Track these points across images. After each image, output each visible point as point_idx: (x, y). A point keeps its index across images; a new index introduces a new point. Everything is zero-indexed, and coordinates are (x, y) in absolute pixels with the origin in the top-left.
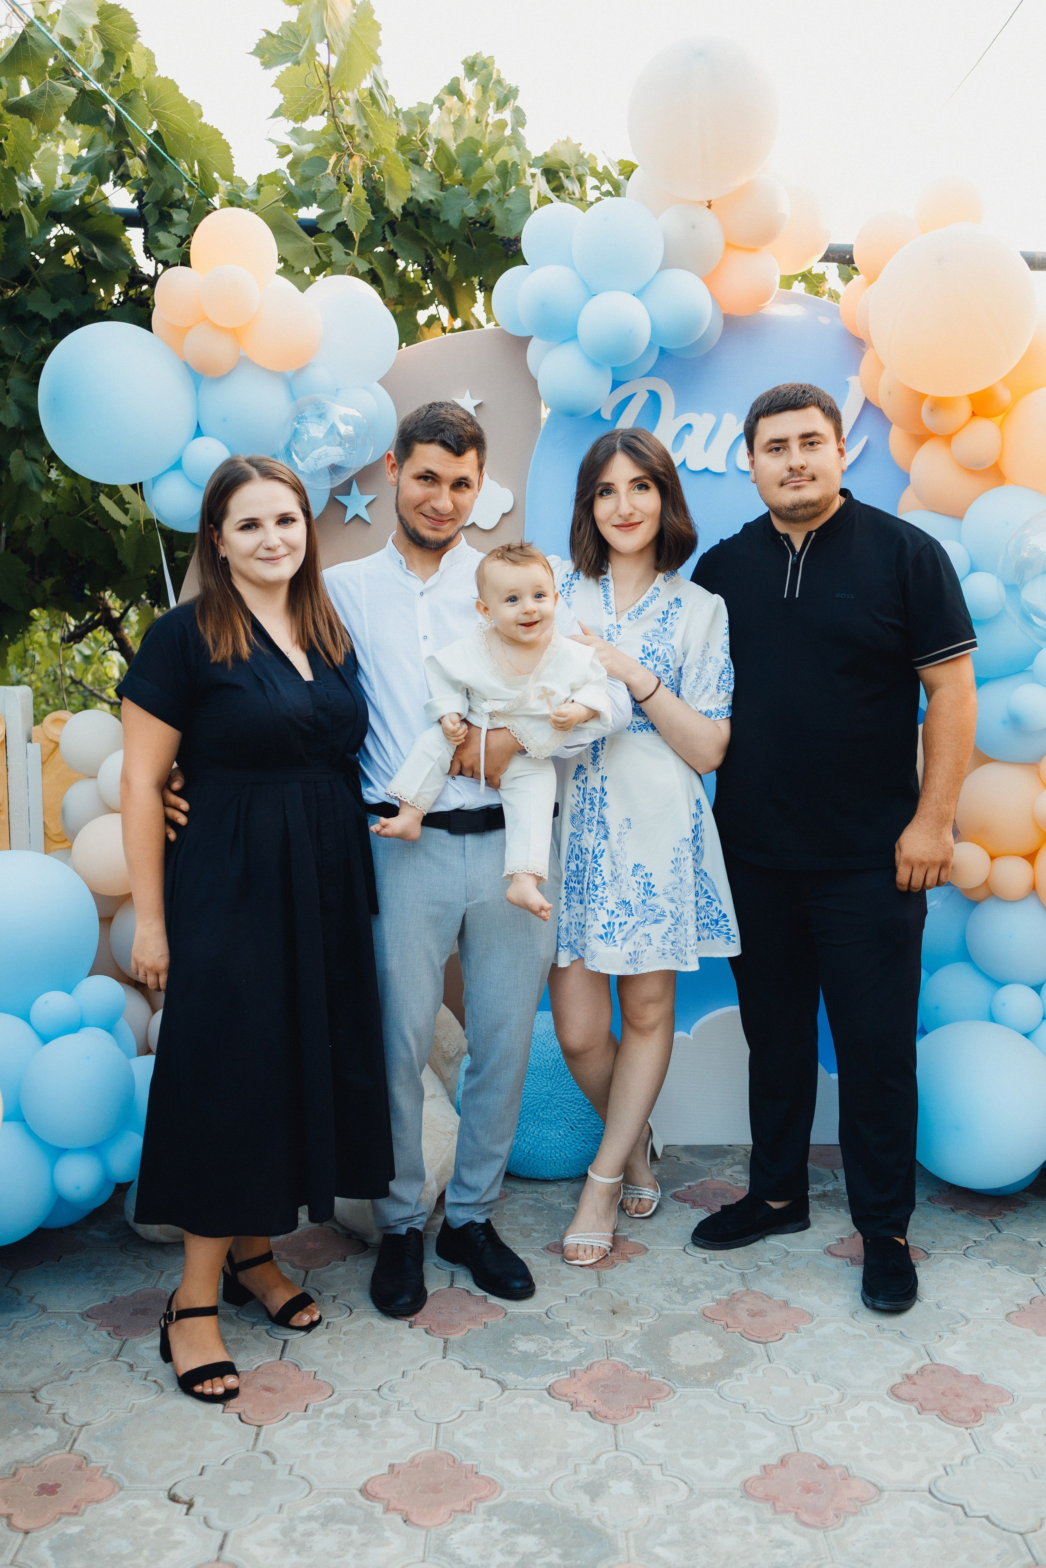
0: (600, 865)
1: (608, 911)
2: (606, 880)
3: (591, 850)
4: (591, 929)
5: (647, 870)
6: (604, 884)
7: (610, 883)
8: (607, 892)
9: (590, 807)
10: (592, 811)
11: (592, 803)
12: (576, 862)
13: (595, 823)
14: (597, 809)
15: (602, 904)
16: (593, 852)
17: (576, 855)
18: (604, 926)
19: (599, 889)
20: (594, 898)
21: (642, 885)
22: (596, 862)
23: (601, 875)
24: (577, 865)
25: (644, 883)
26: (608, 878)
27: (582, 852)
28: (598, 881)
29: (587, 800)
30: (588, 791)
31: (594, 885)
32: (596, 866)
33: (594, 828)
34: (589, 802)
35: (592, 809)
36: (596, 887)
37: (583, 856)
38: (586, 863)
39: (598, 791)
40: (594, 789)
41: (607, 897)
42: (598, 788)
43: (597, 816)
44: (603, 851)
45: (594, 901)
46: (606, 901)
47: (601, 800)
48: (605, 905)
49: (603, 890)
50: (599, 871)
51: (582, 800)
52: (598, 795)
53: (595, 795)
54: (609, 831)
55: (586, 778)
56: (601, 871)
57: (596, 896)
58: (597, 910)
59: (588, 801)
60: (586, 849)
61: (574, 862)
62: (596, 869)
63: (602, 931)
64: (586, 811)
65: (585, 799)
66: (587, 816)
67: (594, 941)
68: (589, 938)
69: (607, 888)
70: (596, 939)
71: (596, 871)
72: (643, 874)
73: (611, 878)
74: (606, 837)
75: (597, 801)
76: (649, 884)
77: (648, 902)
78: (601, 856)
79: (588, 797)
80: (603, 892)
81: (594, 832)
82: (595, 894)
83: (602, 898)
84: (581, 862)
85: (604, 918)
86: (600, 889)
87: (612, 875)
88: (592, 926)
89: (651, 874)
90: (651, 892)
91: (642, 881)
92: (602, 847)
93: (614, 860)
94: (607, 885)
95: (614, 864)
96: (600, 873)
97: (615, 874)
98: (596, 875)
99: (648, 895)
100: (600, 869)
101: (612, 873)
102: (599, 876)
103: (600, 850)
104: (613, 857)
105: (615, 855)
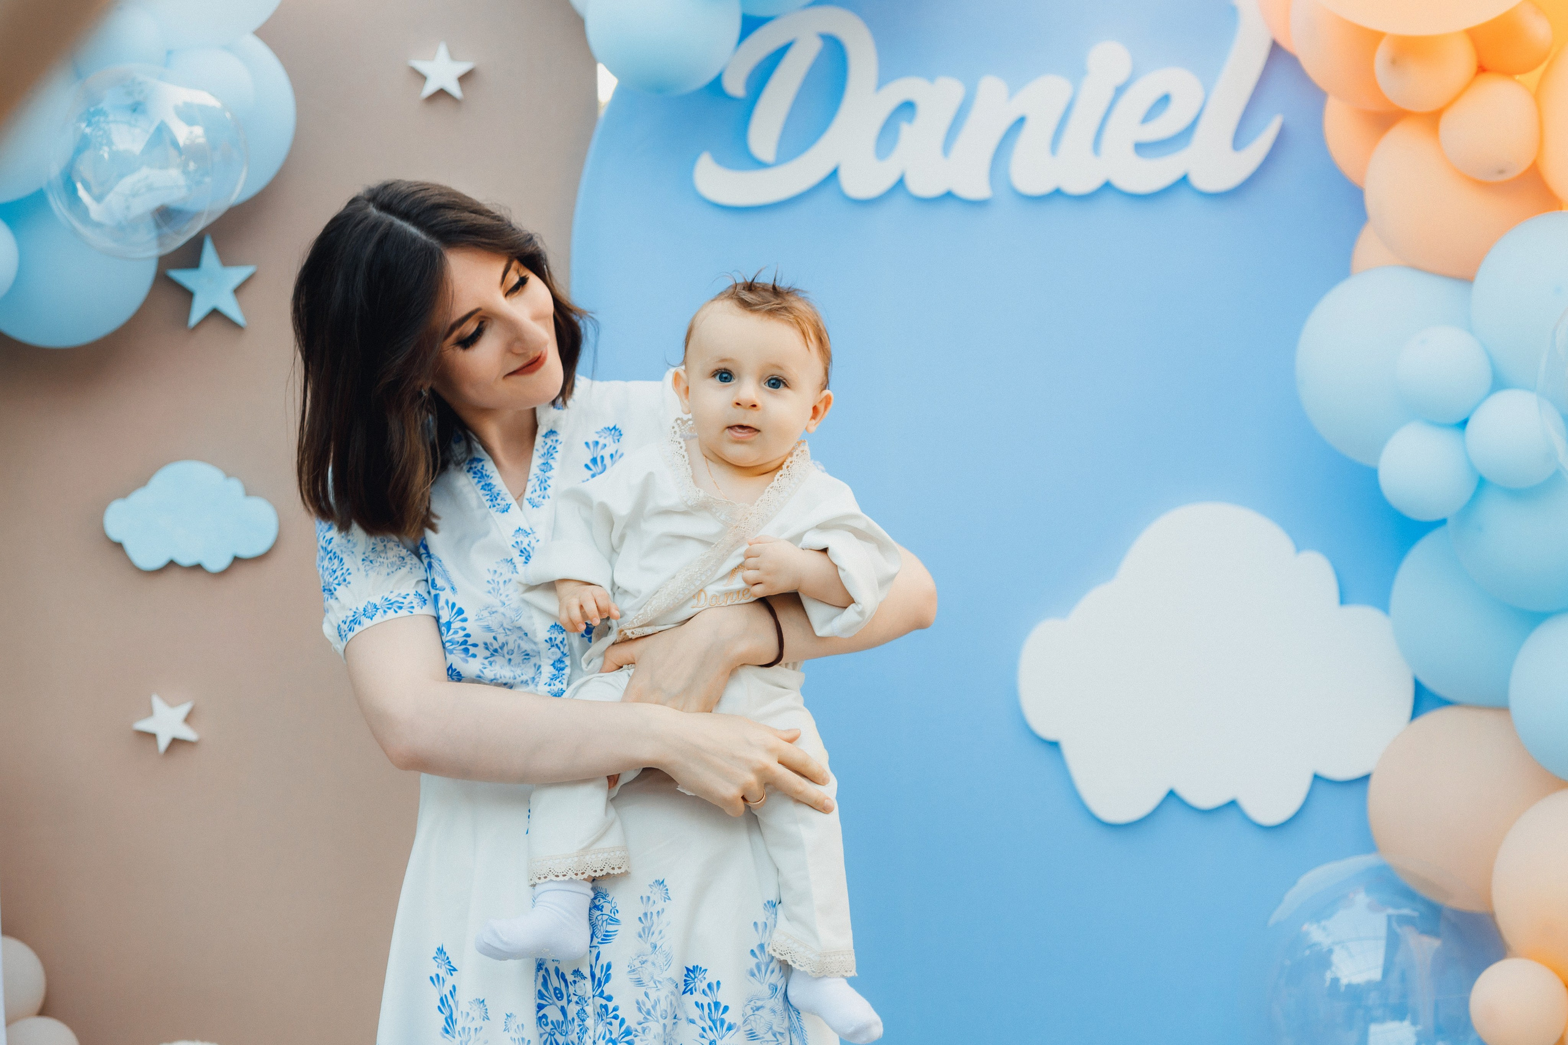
0: (609, 998)
2: (631, 1022)
3: (586, 972)
5: (711, 976)
6: (628, 1032)
7: (639, 1028)
12: (560, 1004)
16: (593, 976)
17: (555, 989)
21: (707, 1010)
22: (601, 995)
23: (616, 1017)
24: (563, 1010)
25: (710, 1004)
26: (633, 1018)
27: (565, 981)
32: (604, 1002)
37: (571, 989)
38: (581, 1000)
44: (609, 968)
50: (610, 1010)
56: (615, 1009)
60: (576, 972)
61: (554, 1004)
62: (606, 1007)
71: (607, 1010)
72: (705, 985)
76: (717, 1005)
78: (608, 978)
84: (569, 1001)
87: (640, 1009)
89: (718, 983)
90: (723, 1022)
91: (706, 1000)
92: (604, 961)
93: (637, 976)
94: (634, 1033)
95: (639, 982)
96: (614, 1013)
97: (644, 1005)
98: (608, 1020)
99: (717, 1031)
100: (611, 1005)
101: (638, 1003)
102: (613, 1021)
103: (602, 966)
104: (634, 971)
105: (637, 964)
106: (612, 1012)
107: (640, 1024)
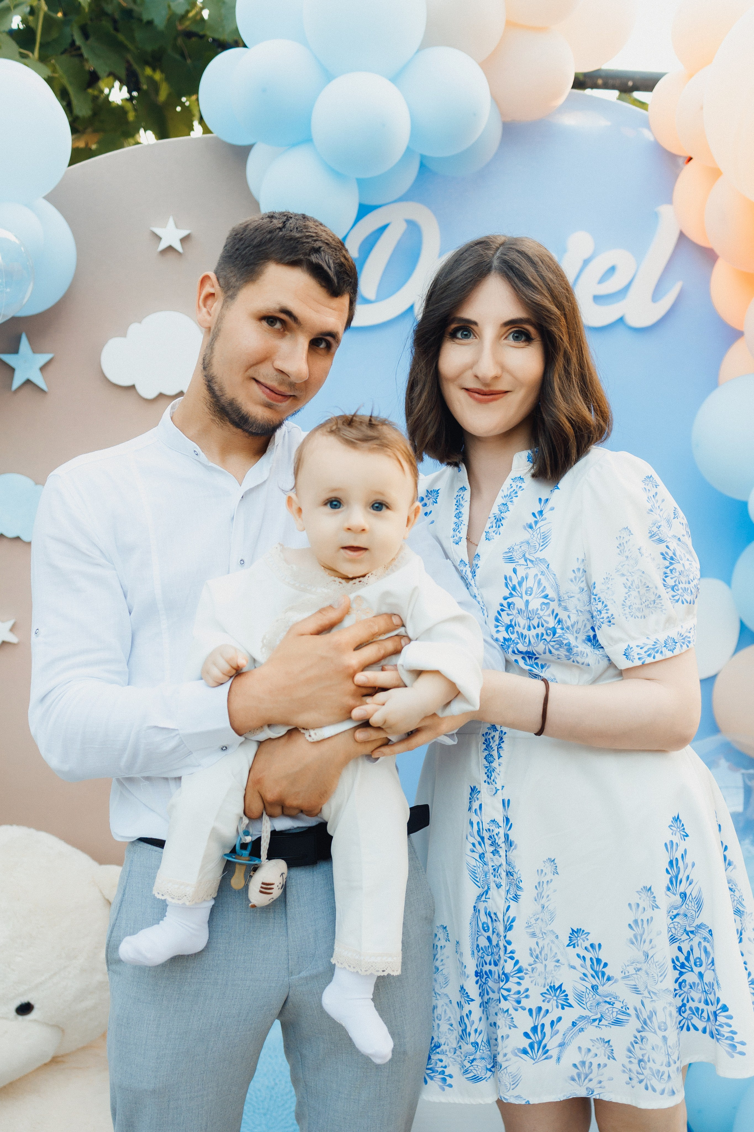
0: (510, 942)
1: (530, 1011)
2: (524, 963)
3: (501, 916)
4: (506, 1042)
5: (593, 939)
6: (520, 970)
7: (530, 968)
8: (526, 983)
9: (492, 849)
10: (497, 856)
11: (494, 844)
13: (504, 874)
14: (502, 853)
15: (519, 1002)
16: (504, 921)
18: (526, 1035)
19: (511, 979)
20: (505, 993)
21: (588, 963)
22: (506, 936)
23: (512, 957)
25: (591, 959)
26: (525, 961)
27: (490, 918)
28: (509, 967)
29: (486, 840)
30: (486, 826)
31: (503, 973)
32: (506, 943)
33: (503, 883)
34: (490, 842)
35: (495, 852)
36: (507, 978)
38: (497, 936)
39: (501, 824)
40: (493, 821)
41: (527, 990)
42: (500, 820)
43: (504, 863)
44: (513, 920)
45: (505, 999)
46: (527, 997)
47: (507, 836)
48: (524, 1002)
49: (519, 980)
51: (479, 839)
52: (502, 831)
53: (497, 830)
54: (521, 885)
55: (481, 805)
56: (513, 951)
57: (509, 990)
58: (511, 1011)
59: (488, 842)
60: (496, 915)
62: (506, 948)
63: (525, 1043)
64: (488, 856)
65: (482, 838)
66: (491, 864)
67: (514, 1059)
68: (505, 1055)
69: (526, 976)
70: (517, 1055)
71: (507, 950)
72: (587, 944)
73: (531, 960)
74: (516, 898)
75: (501, 841)
76: (599, 961)
77: (601, 989)
78: (511, 927)
79: (486, 835)
80: (519, 984)
81: (503, 887)
82: (506, 986)
83: (519, 992)
84: (492, 933)
85: (525, 1022)
86: (513, 980)
87: (531, 955)
88: (508, 1036)
89: (600, 945)
90: (603, 974)
91: (588, 956)
92: (511, 914)
93: (532, 930)
94: (525, 971)
95: (533, 935)
96: (511, 955)
97: (535, 951)
98: (505, 958)
99: (599, 979)
100: (509, 948)
101: (531, 950)
102: (509, 960)
103: (509, 917)
104: (530, 926)
105: (533, 921)
106: (509, 953)
107: (530, 965)
